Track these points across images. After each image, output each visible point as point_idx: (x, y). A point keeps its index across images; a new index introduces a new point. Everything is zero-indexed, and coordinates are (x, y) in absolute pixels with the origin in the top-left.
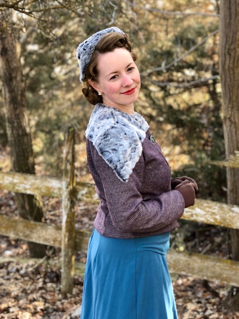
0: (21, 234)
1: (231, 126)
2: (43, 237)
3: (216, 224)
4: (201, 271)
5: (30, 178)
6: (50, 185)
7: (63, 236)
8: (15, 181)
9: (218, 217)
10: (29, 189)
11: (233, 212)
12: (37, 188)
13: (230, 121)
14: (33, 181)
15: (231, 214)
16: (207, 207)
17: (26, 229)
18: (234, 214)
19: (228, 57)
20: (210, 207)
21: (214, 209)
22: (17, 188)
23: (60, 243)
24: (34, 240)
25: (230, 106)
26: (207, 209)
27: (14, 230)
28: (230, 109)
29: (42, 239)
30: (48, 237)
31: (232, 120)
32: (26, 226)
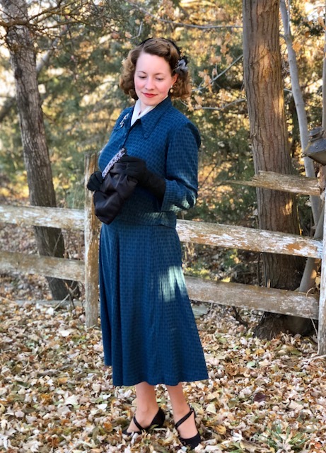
0: (42, 271)
1: (258, 146)
2: (65, 272)
3: (244, 248)
4: (229, 299)
5: (51, 210)
6: (71, 217)
7: (86, 270)
8: (35, 215)
9: (246, 242)
10: (50, 222)
11: (261, 236)
12: (58, 221)
13: (257, 140)
14: (54, 214)
15: (259, 238)
16: (235, 232)
17: (47, 265)
18: (262, 239)
19: (251, 72)
20: (238, 233)
21: (243, 234)
22: (37, 222)
23: (83, 278)
24: (55, 276)
25: (257, 124)
26: (235, 235)
27: (35, 267)
28: (256, 127)
29: (64, 274)
30: (70, 272)
31: (259, 138)
32: (48, 263)
